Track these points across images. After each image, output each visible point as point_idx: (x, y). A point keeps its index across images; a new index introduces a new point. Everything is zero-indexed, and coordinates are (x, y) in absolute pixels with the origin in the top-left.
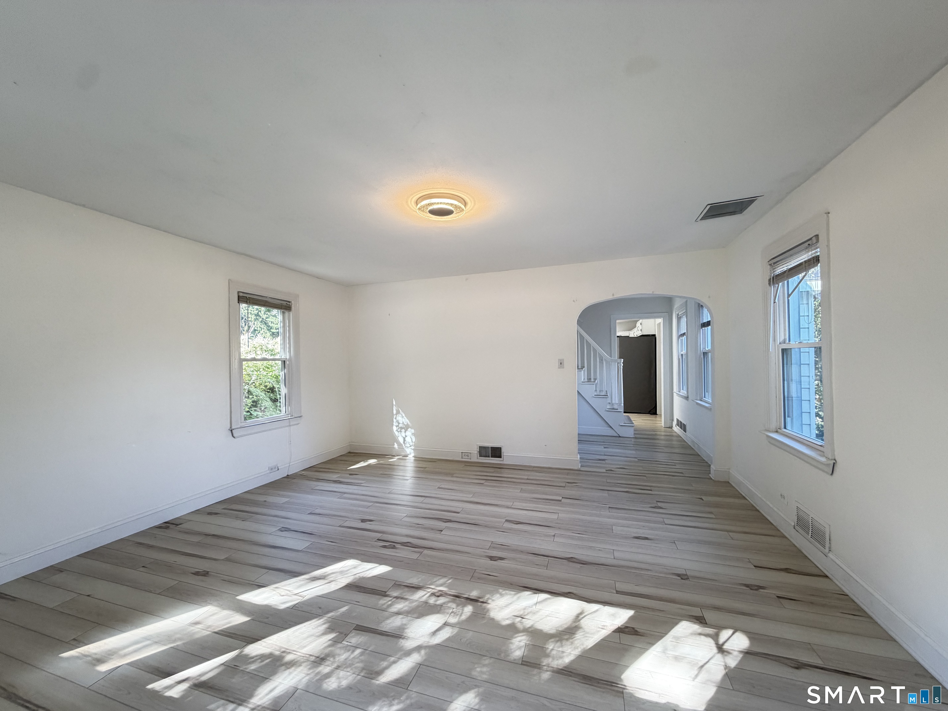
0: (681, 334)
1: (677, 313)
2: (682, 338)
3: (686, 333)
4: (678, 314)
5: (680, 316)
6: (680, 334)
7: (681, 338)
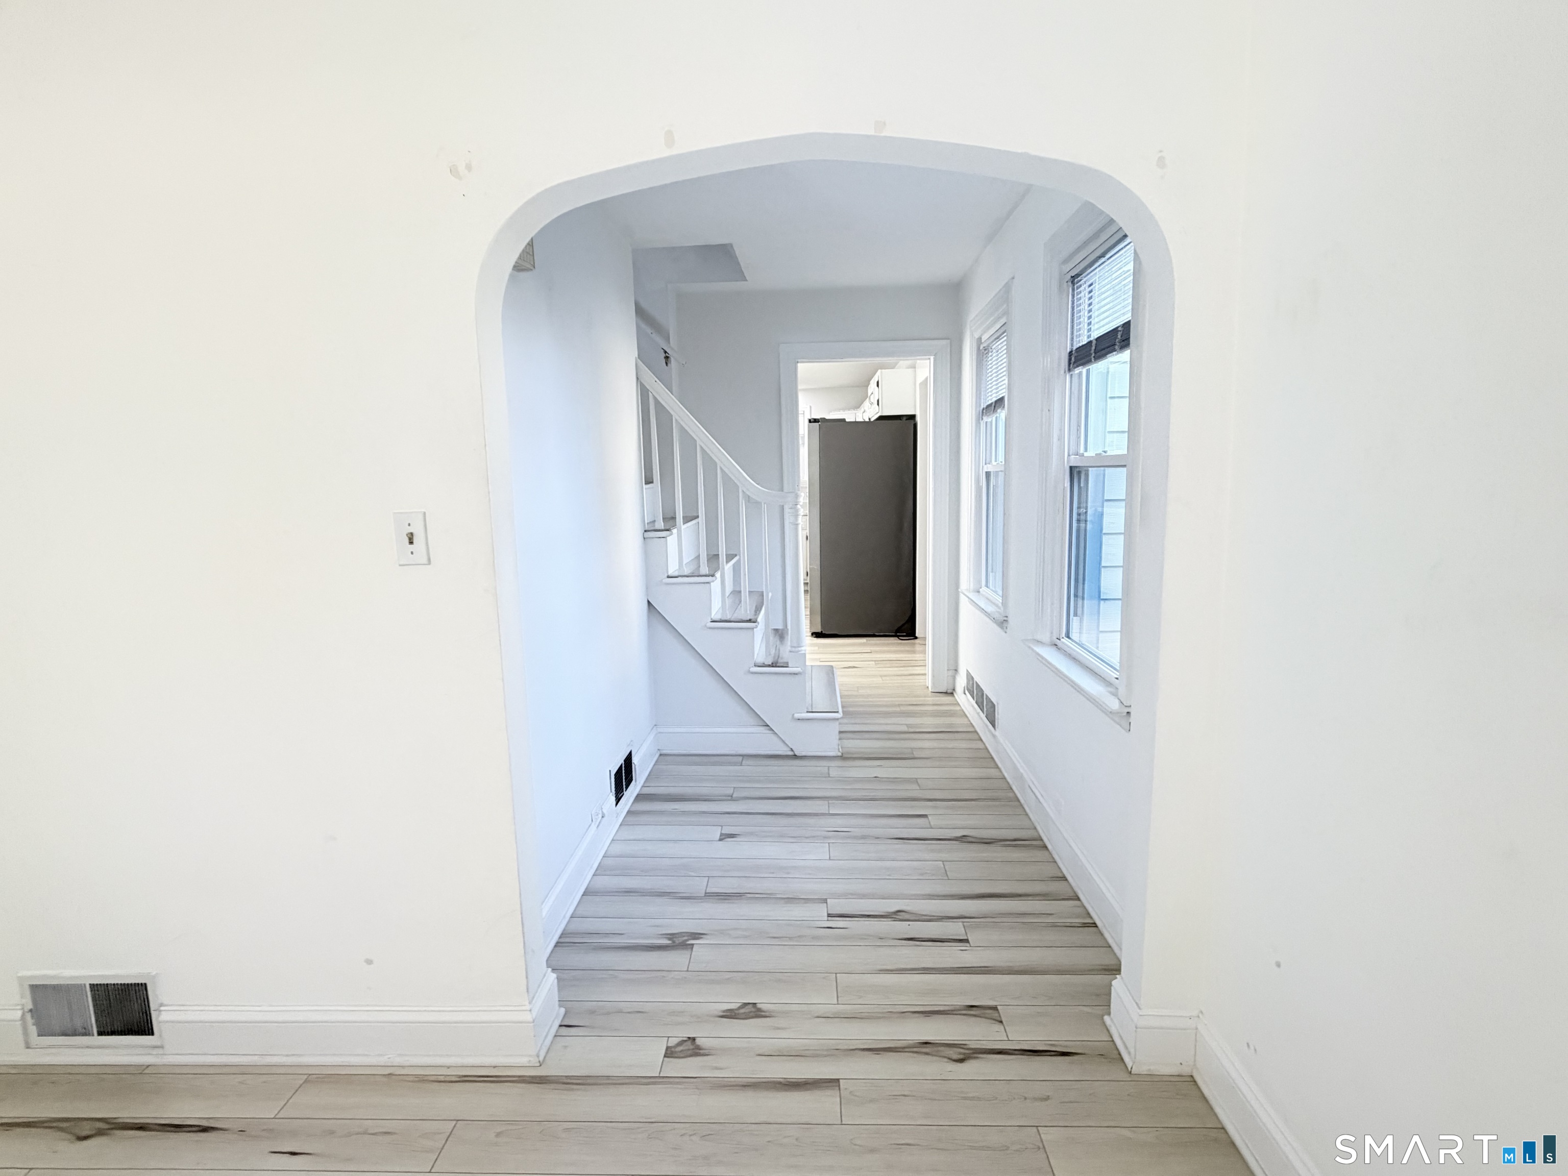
0: (989, 406)
1: (977, 336)
2: (989, 420)
3: (1006, 399)
4: (980, 339)
5: (985, 345)
6: (983, 405)
7: (985, 419)
